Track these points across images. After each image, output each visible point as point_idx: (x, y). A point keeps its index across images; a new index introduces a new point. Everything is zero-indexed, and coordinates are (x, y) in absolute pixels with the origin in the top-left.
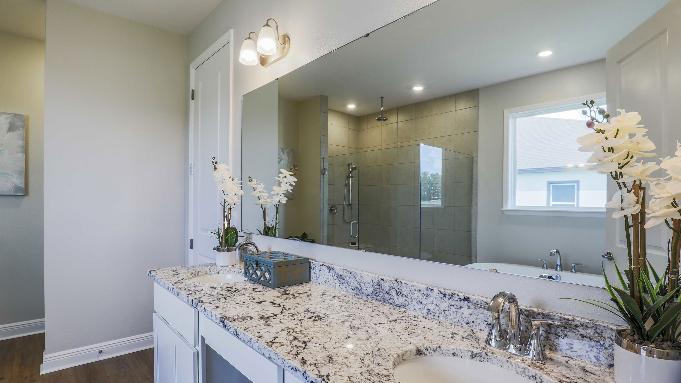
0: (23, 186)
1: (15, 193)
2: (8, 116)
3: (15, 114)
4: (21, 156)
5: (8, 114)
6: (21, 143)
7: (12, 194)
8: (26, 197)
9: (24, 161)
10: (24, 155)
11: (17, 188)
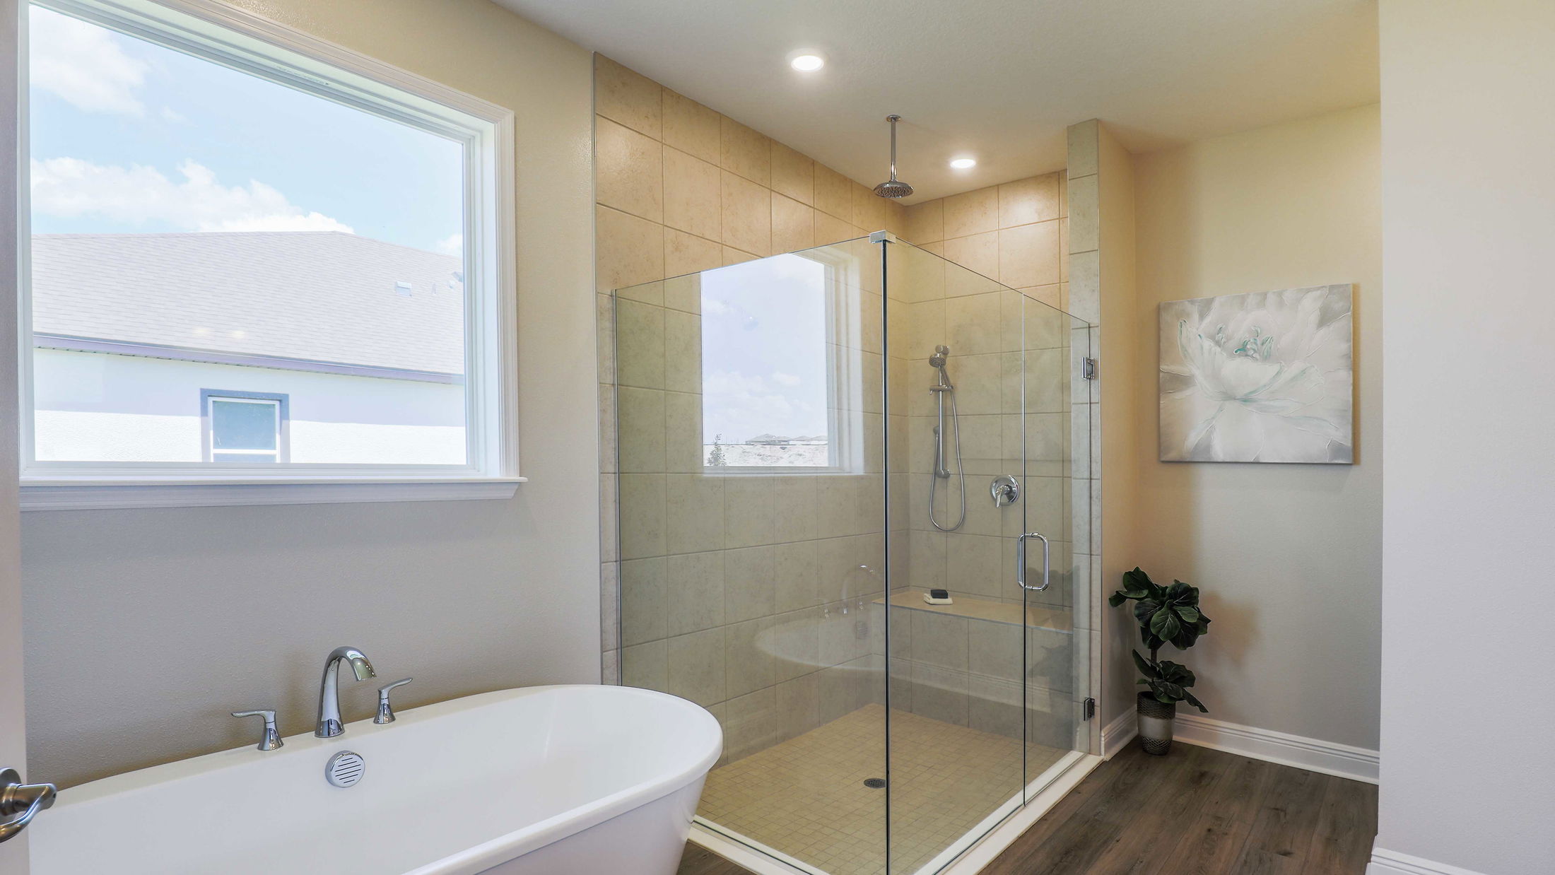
0: (1349, 444)
1: (1332, 460)
2: (1319, 292)
3: (1332, 287)
4: (1345, 376)
5: (1319, 289)
6: (1344, 347)
7: (1328, 462)
8: (1354, 468)
9: (1351, 388)
10: (1351, 372)
11: (1337, 449)
